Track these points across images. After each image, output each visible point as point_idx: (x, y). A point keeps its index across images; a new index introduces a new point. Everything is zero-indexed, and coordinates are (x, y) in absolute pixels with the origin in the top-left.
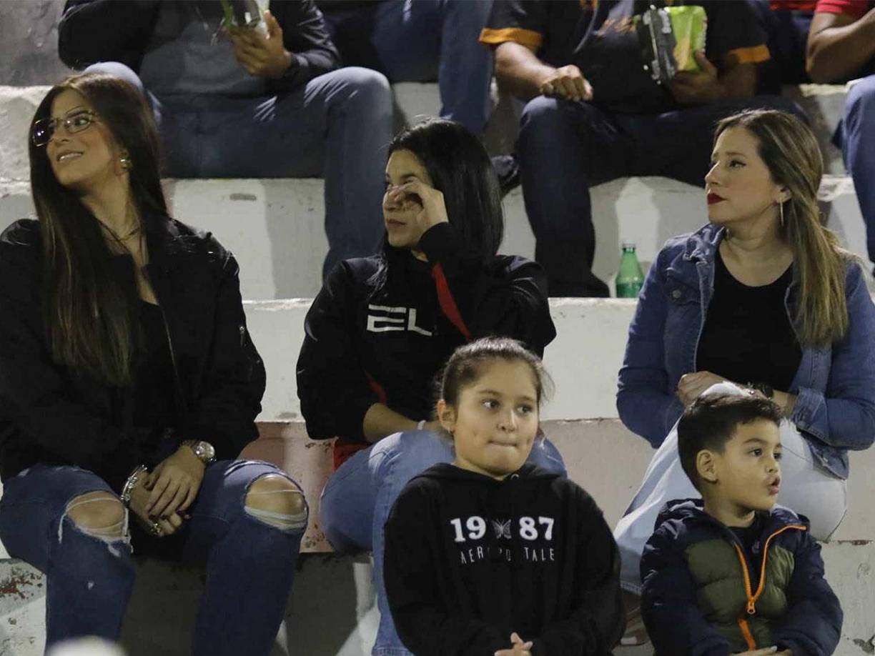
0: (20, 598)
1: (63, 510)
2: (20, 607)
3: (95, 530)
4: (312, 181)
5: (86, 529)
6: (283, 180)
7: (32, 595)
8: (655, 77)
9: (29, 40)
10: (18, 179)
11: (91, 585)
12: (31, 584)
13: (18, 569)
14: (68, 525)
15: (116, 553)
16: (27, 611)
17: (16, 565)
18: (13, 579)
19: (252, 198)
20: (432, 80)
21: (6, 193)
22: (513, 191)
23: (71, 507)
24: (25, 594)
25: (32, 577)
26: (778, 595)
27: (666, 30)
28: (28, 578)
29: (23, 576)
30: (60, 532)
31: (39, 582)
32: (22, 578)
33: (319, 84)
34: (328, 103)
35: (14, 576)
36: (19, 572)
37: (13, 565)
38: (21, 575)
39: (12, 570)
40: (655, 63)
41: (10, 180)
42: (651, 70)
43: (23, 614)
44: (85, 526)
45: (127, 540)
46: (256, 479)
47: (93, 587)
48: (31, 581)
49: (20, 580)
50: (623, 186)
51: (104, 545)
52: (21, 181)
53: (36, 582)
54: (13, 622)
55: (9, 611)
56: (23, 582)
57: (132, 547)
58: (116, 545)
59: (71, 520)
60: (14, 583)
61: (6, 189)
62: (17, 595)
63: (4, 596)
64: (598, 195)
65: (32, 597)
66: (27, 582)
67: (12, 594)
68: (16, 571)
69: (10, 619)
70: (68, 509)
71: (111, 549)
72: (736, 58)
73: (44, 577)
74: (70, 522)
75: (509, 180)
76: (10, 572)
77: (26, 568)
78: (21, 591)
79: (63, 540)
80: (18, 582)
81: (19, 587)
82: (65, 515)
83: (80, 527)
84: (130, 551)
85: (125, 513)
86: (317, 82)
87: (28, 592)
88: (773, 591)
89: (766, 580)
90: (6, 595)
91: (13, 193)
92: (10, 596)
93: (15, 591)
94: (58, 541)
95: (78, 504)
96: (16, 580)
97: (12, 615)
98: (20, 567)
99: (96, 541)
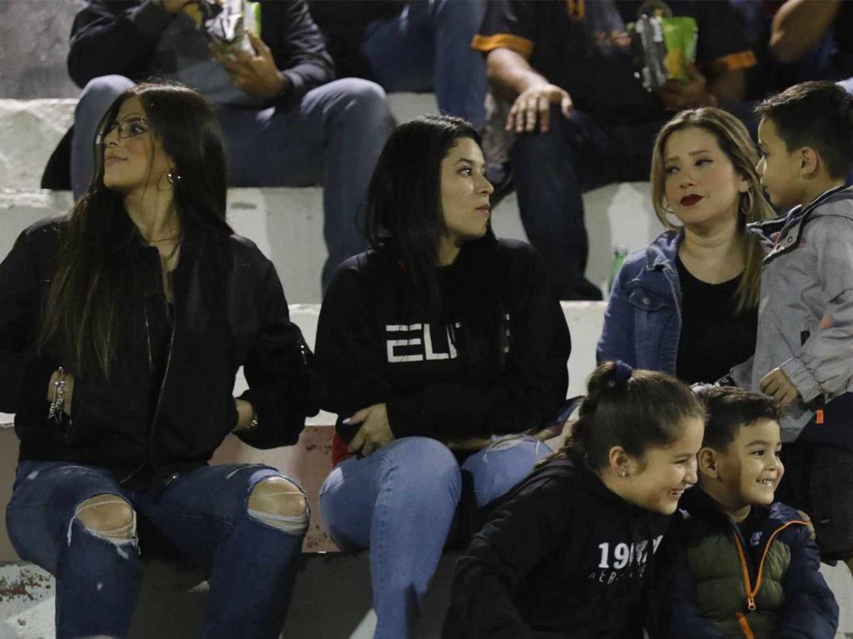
0: (29, 599)
1: (73, 514)
2: (29, 608)
3: (104, 533)
4: (311, 190)
5: (96, 531)
6: (281, 190)
7: (41, 596)
8: (646, 84)
9: (33, 54)
10: (24, 189)
11: (100, 586)
12: (40, 586)
13: (27, 571)
14: (77, 528)
15: (125, 555)
16: (36, 612)
17: (25, 567)
18: (22, 581)
19: (252, 207)
20: (428, 90)
21: (12, 204)
22: (507, 198)
23: (79, 510)
24: (33, 596)
25: (41, 579)
26: (775, 588)
27: (658, 38)
28: (37, 580)
29: (32, 578)
30: (69, 535)
31: (47, 583)
32: (30, 580)
33: (318, 95)
34: (326, 113)
35: (23, 578)
36: (28, 574)
37: (22, 567)
38: (30, 576)
39: (21, 571)
40: (646, 70)
41: (14, 191)
42: (642, 78)
43: (33, 615)
44: (94, 528)
45: (135, 543)
46: (258, 482)
47: (102, 588)
48: (39, 583)
49: (29, 582)
50: (616, 191)
51: (113, 546)
52: (26, 192)
53: (44, 584)
54: (22, 623)
55: (19, 612)
56: (32, 584)
57: (139, 549)
58: (124, 547)
59: (80, 522)
60: (23, 585)
61: (11, 200)
62: (26, 596)
63: (13, 598)
64: (592, 202)
65: (41, 599)
66: (36, 584)
67: (21, 596)
68: (24, 573)
69: (19, 620)
70: (77, 513)
71: (120, 551)
72: (725, 65)
73: (53, 579)
74: (79, 524)
75: (503, 187)
76: (19, 574)
77: (35, 570)
78: (29, 593)
79: (71, 542)
80: (27, 584)
81: (28, 588)
82: (74, 517)
83: (89, 530)
84: (138, 553)
85: (133, 515)
86: (315, 94)
87: (37, 594)
88: (770, 584)
89: (763, 575)
90: (15, 597)
91: (18, 203)
92: (19, 597)
93: (24, 592)
94: (67, 543)
95: (87, 507)
96: (25, 582)
97: (22, 616)
98: (28, 569)
99: (105, 543)
